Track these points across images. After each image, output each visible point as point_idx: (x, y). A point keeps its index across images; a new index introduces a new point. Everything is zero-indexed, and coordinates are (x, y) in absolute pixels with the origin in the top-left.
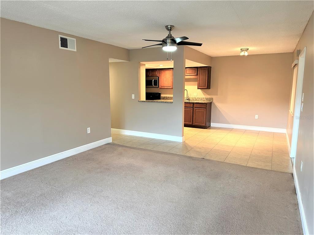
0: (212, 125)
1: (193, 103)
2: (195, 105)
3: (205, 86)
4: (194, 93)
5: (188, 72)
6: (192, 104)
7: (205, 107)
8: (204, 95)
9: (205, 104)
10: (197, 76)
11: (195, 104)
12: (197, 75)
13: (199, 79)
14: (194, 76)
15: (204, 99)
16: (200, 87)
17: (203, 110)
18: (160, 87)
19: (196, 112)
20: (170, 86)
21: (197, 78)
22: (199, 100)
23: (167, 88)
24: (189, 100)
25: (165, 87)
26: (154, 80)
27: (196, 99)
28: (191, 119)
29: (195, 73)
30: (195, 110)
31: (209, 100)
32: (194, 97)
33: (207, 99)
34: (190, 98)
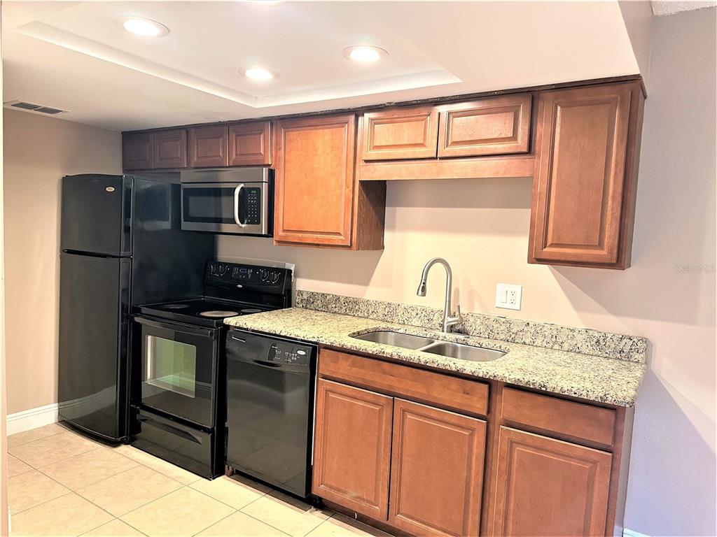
1: (489, 383)
2: (507, 406)
3: (600, 245)
4: (500, 288)
5: (457, 135)
6: (484, 387)
7: (609, 442)
8: (578, 307)
9: (602, 413)
10: (527, 160)
11: (505, 391)
12: (530, 151)
13: (541, 187)
14: (504, 160)
15: (579, 338)
16: (552, 245)
17: (586, 461)
18: (279, 232)
19: (515, 467)
20: (339, 234)
21: (528, 174)
22: (538, 342)
23: (318, 245)
24: (459, 332)
25: (310, 238)
26: (242, 188)
27: (514, 330)
28: (466, 511)
29: (510, 134)
30: (512, 442)
31: (622, 351)
32: (494, 314)
33: (598, 341)
34: (472, 320)
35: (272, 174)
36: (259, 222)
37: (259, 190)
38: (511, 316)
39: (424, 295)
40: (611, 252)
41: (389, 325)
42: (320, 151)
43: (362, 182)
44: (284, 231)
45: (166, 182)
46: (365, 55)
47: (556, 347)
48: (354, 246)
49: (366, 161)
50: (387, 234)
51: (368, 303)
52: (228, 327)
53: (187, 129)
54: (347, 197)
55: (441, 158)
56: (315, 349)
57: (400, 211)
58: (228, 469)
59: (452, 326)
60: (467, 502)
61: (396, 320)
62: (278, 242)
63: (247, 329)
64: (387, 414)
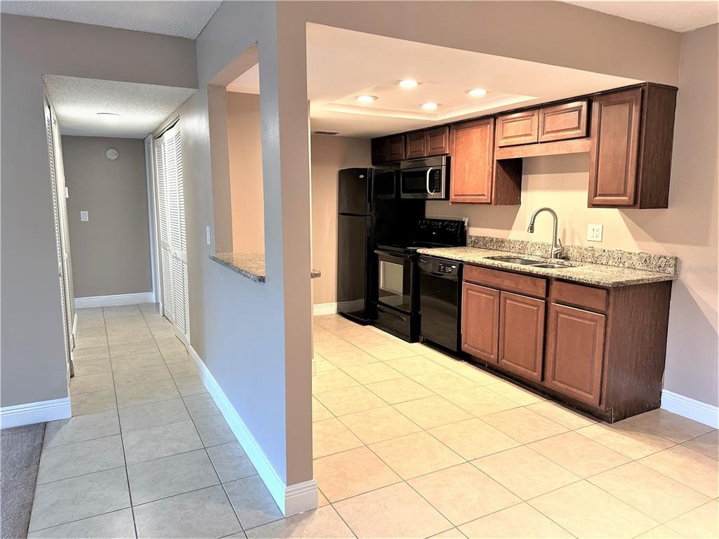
0: (670, 400)
1: (548, 279)
2: (555, 292)
5: (548, 127)
6: (544, 282)
7: (603, 308)
8: (636, 237)
10: (586, 141)
12: (588, 135)
13: (594, 158)
14: (574, 142)
15: (634, 258)
16: (600, 195)
17: (592, 321)
18: (452, 197)
19: (559, 326)
20: (484, 195)
21: (588, 150)
22: (610, 263)
23: (473, 203)
24: (564, 258)
25: (468, 199)
26: (432, 170)
27: (596, 256)
28: (536, 355)
29: (577, 125)
30: (557, 312)
31: (660, 266)
32: (587, 245)
33: (646, 260)
34: (571, 249)
35: (448, 160)
36: (440, 191)
37: (440, 171)
38: (596, 246)
39: (532, 232)
40: (629, 198)
41: (519, 255)
42: (474, 143)
43: (498, 161)
44: (455, 195)
45: (393, 169)
46: (478, 93)
47: (621, 265)
48: (493, 202)
49: (500, 147)
50: (523, 194)
51: (510, 242)
52: (420, 254)
53: (405, 134)
54: (489, 171)
55: (541, 143)
56: (461, 264)
57: (530, 177)
58: (421, 338)
59: (557, 254)
60: (536, 350)
61: (526, 252)
62: (452, 203)
63: (428, 255)
64: (497, 301)
